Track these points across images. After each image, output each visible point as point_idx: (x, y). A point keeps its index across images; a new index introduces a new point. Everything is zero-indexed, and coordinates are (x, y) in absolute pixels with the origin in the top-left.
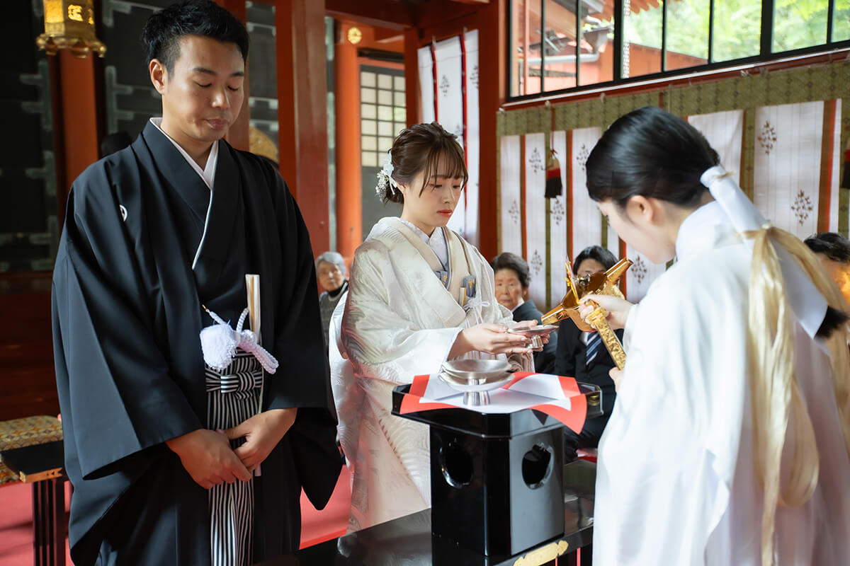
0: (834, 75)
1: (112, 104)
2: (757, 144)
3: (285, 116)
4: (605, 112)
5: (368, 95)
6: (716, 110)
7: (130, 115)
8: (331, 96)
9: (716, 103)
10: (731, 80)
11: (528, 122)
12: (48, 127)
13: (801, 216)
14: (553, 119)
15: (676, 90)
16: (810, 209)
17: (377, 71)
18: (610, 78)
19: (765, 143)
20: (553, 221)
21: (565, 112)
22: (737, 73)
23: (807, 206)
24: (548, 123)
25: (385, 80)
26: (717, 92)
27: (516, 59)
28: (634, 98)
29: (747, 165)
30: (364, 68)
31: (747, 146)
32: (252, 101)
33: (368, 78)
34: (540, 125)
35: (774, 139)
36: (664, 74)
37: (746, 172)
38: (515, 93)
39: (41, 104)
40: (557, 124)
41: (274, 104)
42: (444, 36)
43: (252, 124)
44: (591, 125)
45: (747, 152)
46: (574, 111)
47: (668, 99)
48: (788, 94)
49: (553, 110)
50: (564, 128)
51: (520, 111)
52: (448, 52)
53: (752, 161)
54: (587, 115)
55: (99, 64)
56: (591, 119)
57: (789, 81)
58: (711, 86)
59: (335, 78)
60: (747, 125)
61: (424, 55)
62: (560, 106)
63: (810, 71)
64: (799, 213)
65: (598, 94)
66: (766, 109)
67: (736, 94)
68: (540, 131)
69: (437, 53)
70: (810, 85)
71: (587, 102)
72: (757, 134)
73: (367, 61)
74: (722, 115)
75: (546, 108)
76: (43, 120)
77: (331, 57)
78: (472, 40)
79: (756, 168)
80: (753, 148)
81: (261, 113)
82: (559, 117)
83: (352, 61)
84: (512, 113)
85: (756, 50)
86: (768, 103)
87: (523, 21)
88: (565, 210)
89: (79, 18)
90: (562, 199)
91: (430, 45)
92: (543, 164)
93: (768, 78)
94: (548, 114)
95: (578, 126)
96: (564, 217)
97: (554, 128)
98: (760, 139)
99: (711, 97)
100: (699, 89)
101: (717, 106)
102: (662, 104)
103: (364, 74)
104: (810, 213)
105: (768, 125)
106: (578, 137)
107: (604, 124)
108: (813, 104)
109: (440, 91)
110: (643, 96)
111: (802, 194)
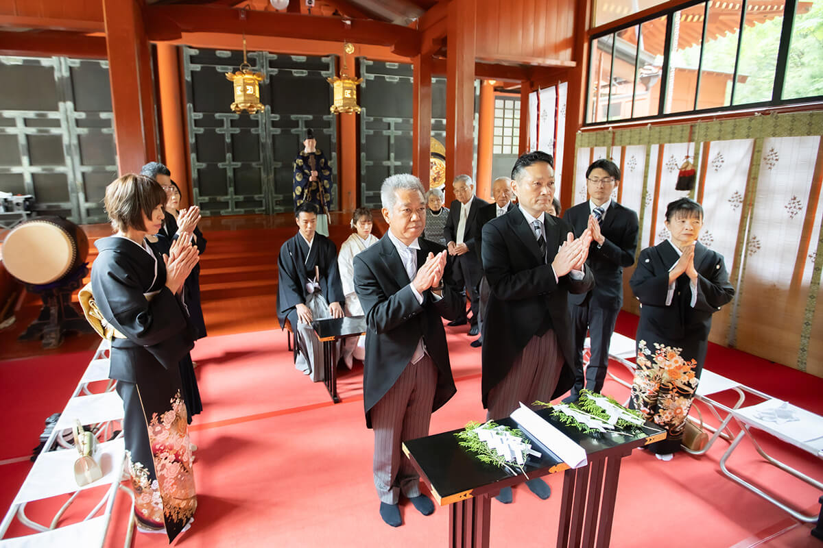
1: (363, 127)
2: (762, 162)
3: (450, 129)
4: (650, 136)
5: (499, 113)
6: (733, 138)
8: (477, 115)
10: (747, 118)
11: (596, 139)
12: (334, 140)
13: (792, 213)
14: (613, 138)
15: (703, 124)
16: (800, 209)
17: (504, 99)
18: (656, 113)
19: (769, 162)
21: (622, 135)
22: (752, 114)
23: (798, 207)
24: (610, 141)
25: (509, 104)
26: (735, 126)
27: (591, 99)
28: (671, 128)
29: (752, 176)
30: (497, 98)
31: (754, 163)
32: (433, 121)
33: (499, 103)
34: (604, 142)
35: (777, 160)
36: (695, 112)
37: (752, 180)
38: (589, 121)
39: (331, 129)
40: (616, 141)
41: (444, 121)
42: (546, 85)
43: (432, 133)
44: (639, 144)
45: (754, 167)
46: (628, 134)
47: (697, 130)
48: (791, 129)
49: (614, 133)
50: (620, 145)
51: (591, 133)
52: (547, 95)
53: (757, 173)
54: (637, 137)
56: (640, 140)
57: (793, 120)
58: (731, 122)
59: (479, 105)
60: (756, 150)
61: (533, 97)
62: (619, 130)
63: (811, 115)
64: (791, 210)
65: (646, 124)
66: (772, 139)
67: (749, 128)
68: (604, 145)
69: (541, 96)
70: (810, 124)
71: (637, 129)
72: (763, 156)
73: (498, 94)
74: (737, 141)
75: (609, 132)
76: (332, 138)
77: (478, 93)
78: (563, 88)
79: (760, 178)
80: (759, 165)
81: (437, 127)
82: (618, 137)
83: (490, 94)
84: (586, 134)
85: (768, 97)
86: (774, 135)
87: (598, 73)
88: (617, 195)
89: (349, 96)
91: (537, 91)
93: (777, 118)
94: (611, 135)
95: (630, 144)
97: (613, 144)
98: (765, 159)
99: (730, 129)
100: (721, 123)
101: (734, 135)
102: (692, 133)
103: (497, 101)
104: (799, 212)
105: (772, 150)
106: (630, 151)
107: (649, 143)
108: (811, 137)
109: (541, 118)
110: (679, 126)
111: (795, 199)
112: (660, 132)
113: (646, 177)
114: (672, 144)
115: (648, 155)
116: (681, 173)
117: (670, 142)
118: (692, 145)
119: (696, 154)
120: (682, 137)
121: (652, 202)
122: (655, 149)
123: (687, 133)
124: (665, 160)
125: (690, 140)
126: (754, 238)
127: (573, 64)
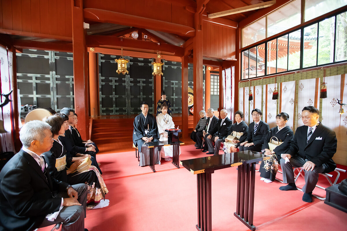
0: (318, 72)
1: (164, 84)
2: (299, 88)
3: (195, 85)
4: (263, 82)
5: (212, 80)
6: (289, 81)
7: (167, 86)
8: (204, 81)
9: (289, 79)
11: (245, 85)
14: (251, 84)
15: (279, 77)
16: (312, 103)
17: (214, 75)
18: (264, 75)
19: (301, 88)
20: (250, 105)
21: (253, 82)
22: (294, 73)
23: (311, 102)
24: (250, 85)
25: (216, 77)
27: (243, 72)
28: (269, 79)
29: (296, 93)
30: (211, 75)
31: (296, 89)
32: (189, 82)
33: (212, 77)
35: (303, 87)
36: (276, 73)
37: (296, 94)
38: (242, 79)
39: (152, 84)
40: (252, 84)
41: (193, 82)
42: (227, 68)
43: (189, 87)
44: (259, 85)
45: (296, 90)
46: (256, 82)
47: (277, 79)
48: (307, 77)
49: (251, 82)
50: (253, 86)
51: (243, 82)
52: (228, 71)
54: (259, 83)
55: (162, 76)
56: (259, 84)
57: (307, 74)
58: (288, 76)
59: (205, 77)
60: (297, 84)
61: (223, 72)
62: (252, 81)
63: (312, 72)
65: (261, 78)
66: (301, 80)
67: (294, 77)
68: (248, 86)
69: (226, 71)
70: (312, 75)
71: (258, 80)
72: (299, 86)
73: (212, 73)
74: (290, 82)
76: (152, 87)
77: (204, 73)
78: (233, 68)
79: (299, 94)
81: (190, 84)
82: (252, 83)
83: (209, 74)
84: (242, 83)
85: (299, 68)
86: (302, 79)
87: (244, 64)
89: (159, 69)
90: (253, 101)
91: (225, 70)
92: (248, 93)
93: (302, 73)
94: (250, 83)
95: (256, 85)
96: (253, 104)
97: (251, 86)
98: (300, 87)
99: (288, 78)
100: (285, 76)
101: (289, 80)
102: (276, 80)
103: (211, 76)
104: (312, 104)
105: (302, 84)
106: (257, 87)
107: (263, 85)
108: (313, 79)
109: (226, 79)
110: (272, 78)
111: (310, 99)
112: (266, 80)
113: (262, 96)
114: (270, 84)
115: (262, 89)
116: (273, 94)
117: (269, 84)
118: (276, 84)
119: (278, 87)
120: (273, 82)
121: (265, 105)
122: (265, 86)
123: (274, 80)
124: (268, 90)
125: (276, 83)
126: (299, 114)
127: (236, 60)
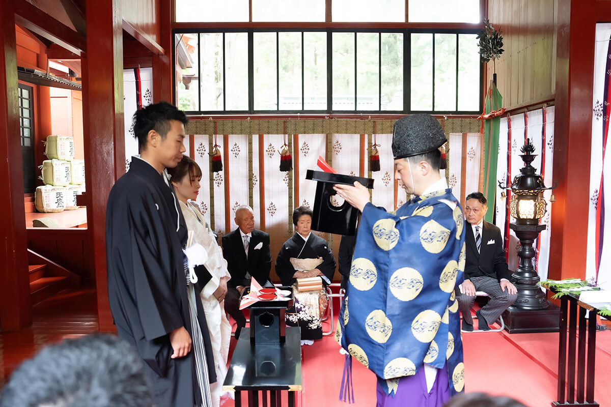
0: (365, 124)
2: (333, 150)
4: (250, 127)
6: (314, 133)
9: (313, 129)
10: (321, 120)
11: (196, 127)
14: (215, 128)
15: (293, 121)
18: (247, 109)
19: (336, 150)
20: (215, 185)
21: (223, 125)
22: (323, 117)
24: (212, 130)
26: (314, 124)
28: (268, 122)
29: (329, 159)
34: (205, 130)
35: (341, 148)
40: (218, 130)
44: (241, 133)
45: (329, 153)
46: (230, 125)
47: (288, 125)
48: (346, 130)
49: (215, 123)
50: (222, 134)
53: (331, 157)
54: (239, 128)
56: (241, 130)
57: (347, 124)
58: (311, 121)
60: (328, 141)
62: (220, 122)
63: (356, 121)
65: (247, 117)
66: (336, 135)
67: (323, 126)
68: (205, 134)
70: (356, 127)
71: (239, 121)
72: (332, 145)
74: (316, 135)
75: (210, 121)
79: (333, 160)
80: (331, 151)
82: (220, 127)
85: (325, 108)
86: (337, 132)
88: (223, 178)
90: (222, 173)
92: (208, 151)
93: (338, 121)
94: (212, 125)
95: (232, 133)
96: (223, 183)
97: (215, 133)
98: (334, 148)
99: (311, 127)
100: (305, 122)
101: (314, 131)
102: (285, 127)
105: (338, 142)
106: (233, 140)
107: (250, 134)
108: (356, 135)
110: (274, 121)
112: (259, 125)
113: (250, 161)
114: (270, 135)
115: (250, 143)
116: (282, 157)
117: (268, 133)
118: (287, 135)
119: (290, 143)
120: (278, 130)
121: (258, 183)
122: (255, 138)
123: (281, 127)
124: (266, 147)
125: (284, 133)
126: (335, 201)
127: (162, 49)
